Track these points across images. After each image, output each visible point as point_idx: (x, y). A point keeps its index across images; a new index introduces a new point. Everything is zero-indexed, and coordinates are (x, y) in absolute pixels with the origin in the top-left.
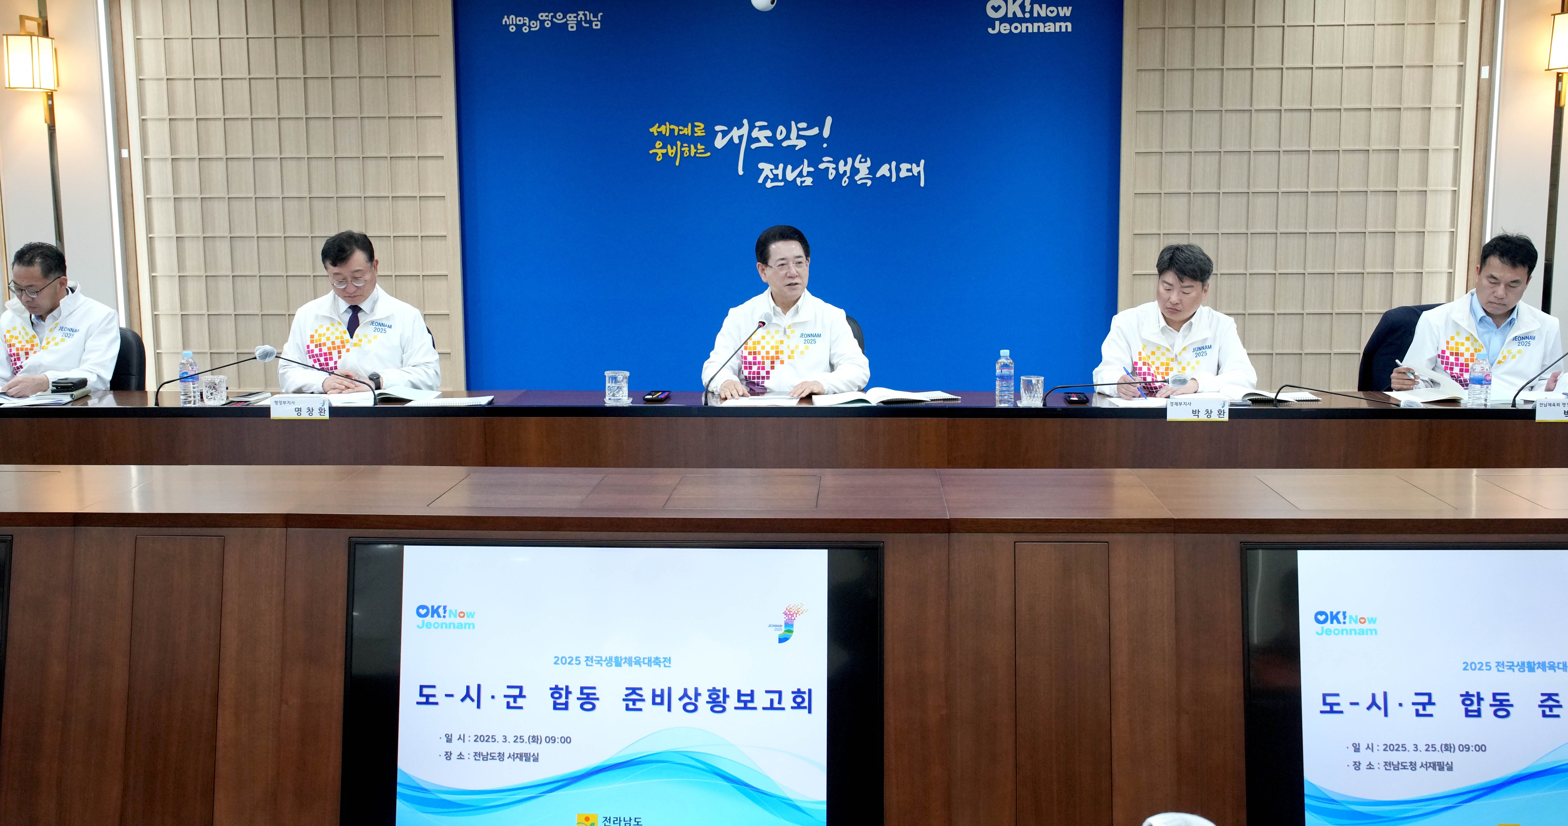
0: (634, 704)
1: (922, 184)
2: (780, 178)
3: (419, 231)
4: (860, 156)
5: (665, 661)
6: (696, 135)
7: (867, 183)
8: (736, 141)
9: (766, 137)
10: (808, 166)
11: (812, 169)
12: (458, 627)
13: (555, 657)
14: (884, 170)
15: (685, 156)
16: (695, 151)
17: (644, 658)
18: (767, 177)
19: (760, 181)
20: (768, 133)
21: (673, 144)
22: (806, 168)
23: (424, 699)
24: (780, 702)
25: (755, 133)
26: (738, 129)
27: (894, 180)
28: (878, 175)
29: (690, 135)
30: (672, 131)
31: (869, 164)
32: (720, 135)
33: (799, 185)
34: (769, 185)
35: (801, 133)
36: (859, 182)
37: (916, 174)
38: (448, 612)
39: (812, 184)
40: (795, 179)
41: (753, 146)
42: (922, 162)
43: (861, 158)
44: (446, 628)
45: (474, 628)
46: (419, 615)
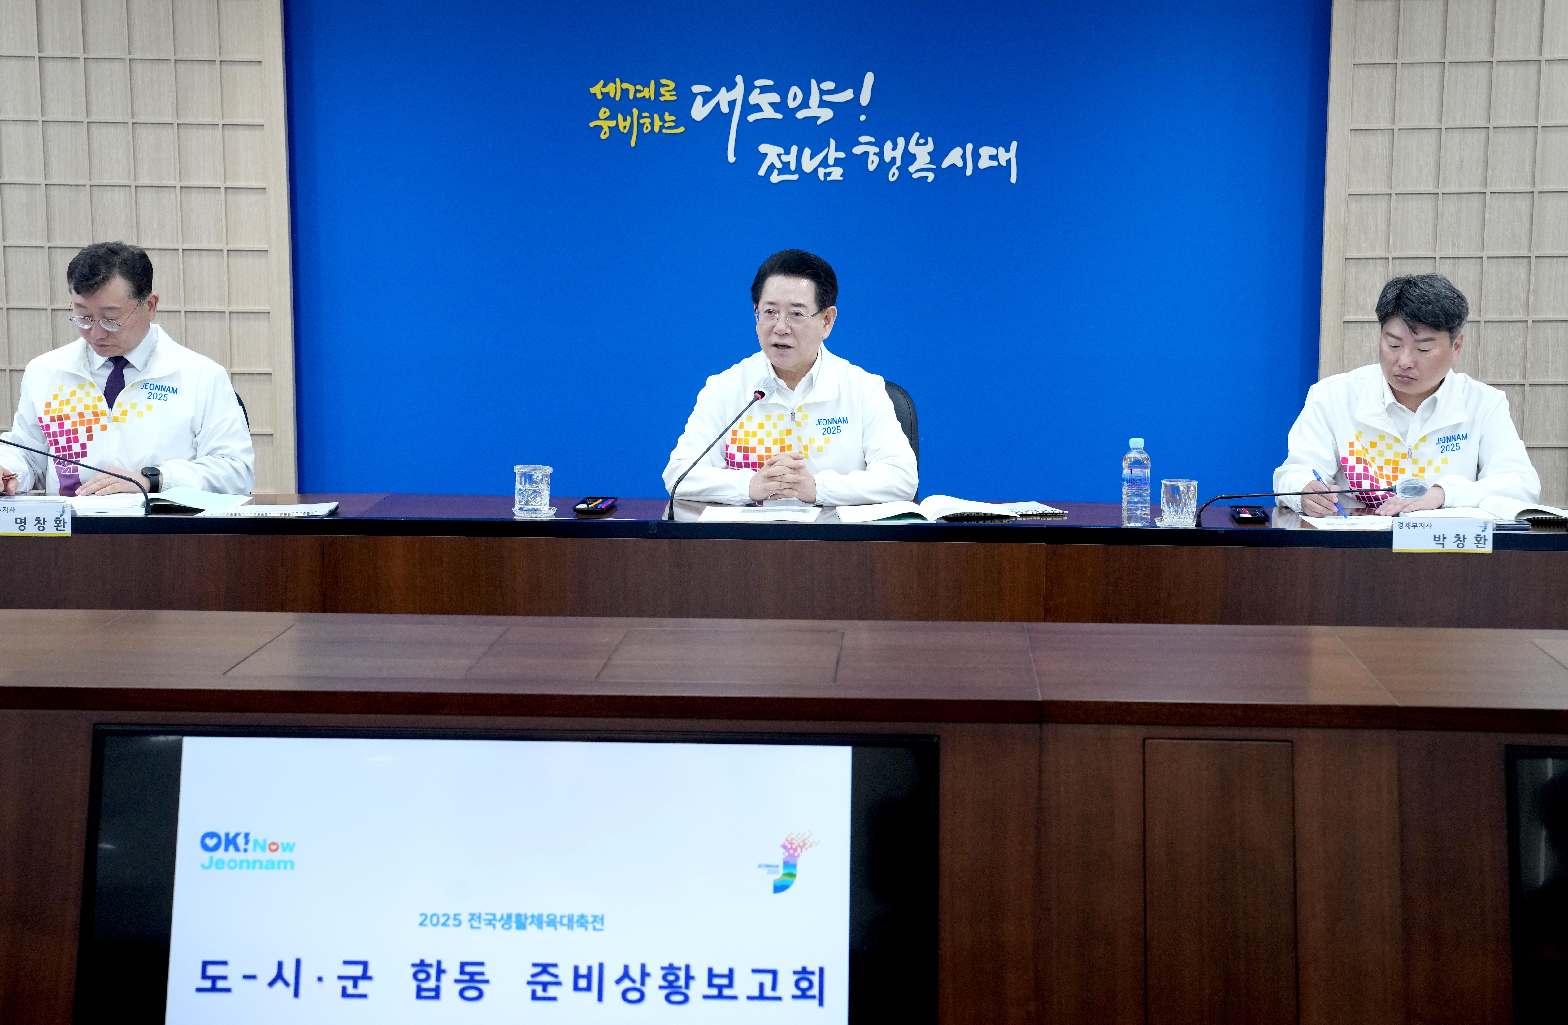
0: (545, 990)
1: (1013, 179)
2: (793, 167)
3: (225, 242)
4: (917, 134)
5: (595, 921)
6: (662, 99)
7: (927, 177)
8: (725, 109)
9: (771, 104)
10: (836, 151)
11: (842, 155)
12: (266, 867)
13: (422, 915)
14: (954, 157)
15: (646, 131)
16: (661, 123)
17: (562, 917)
18: (772, 167)
19: (762, 172)
20: (775, 98)
21: (627, 113)
22: (833, 153)
23: (208, 984)
24: (774, 988)
25: (755, 98)
26: (728, 91)
27: (969, 172)
28: (945, 164)
29: (652, 98)
30: (625, 92)
31: (930, 147)
32: (699, 100)
33: (822, 178)
34: (775, 178)
35: (826, 98)
36: (915, 176)
37: (1004, 164)
38: (251, 843)
39: (842, 179)
40: (816, 170)
41: (751, 118)
42: (1014, 145)
43: (918, 139)
44: (248, 867)
45: (292, 867)
46: (205, 847)
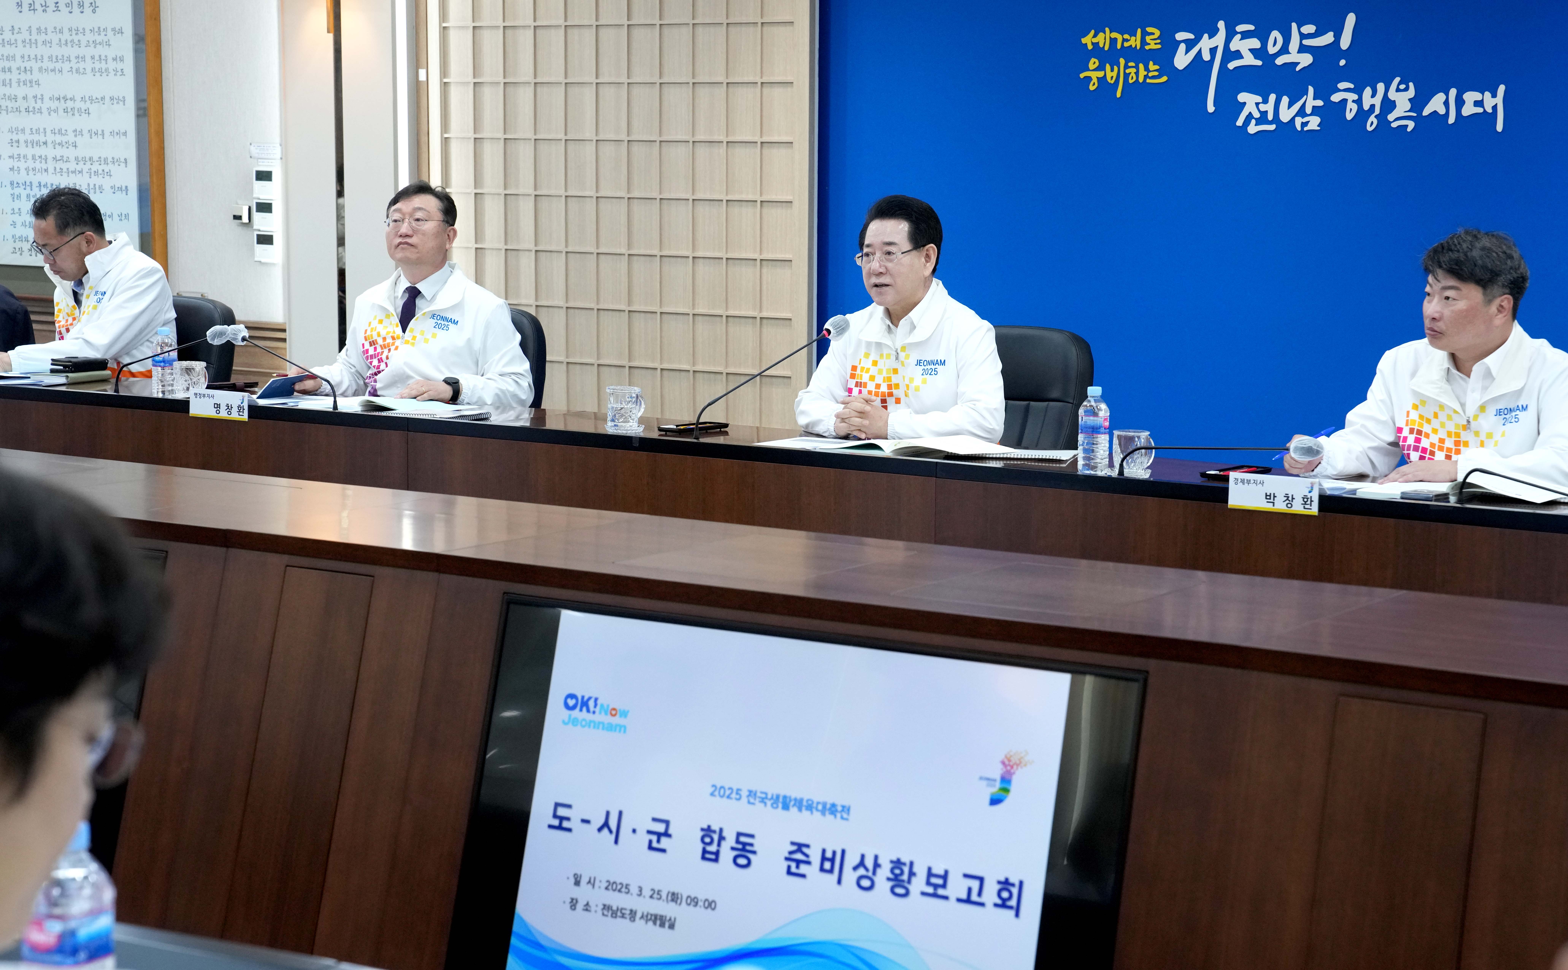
0: (797, 867)
1: (1500, 127)
2: (1270, 117)
3: (759, 193)
4: (1398, 79)
6: (1147, 47)
7: (1407, 126)
8: (1206, 57)
9: (1251, 50)
10: (1314, 99)
11: (1320, 103)
12: (607, 728)
13: (713, 786)
14: (1436, 104)
15: (1131, 81)
16: (1146, 73)
18: (1250, 116)
19: (1240, 122)
20: (1255, 43)
21: (1115, 63)
22: (1311, 102)
25: (1236, 44)
26: (1210, 38)
27: (1452, 120)
28: (1426, 112)
29: (1138, 48)
30: (1113, 41)
31: (1411, 93)
32: (1182, 47)
33: (1299, 128)
34: (1252, 129)
35: (1306, 42)
36: (1394, 125)
37: (1490, 110)
38: (598, 707)
39: (1319, 128)
40: (1293, 119)
41: (1231, 66)
42: (1502, 89)
43: (1399, 84)
44: (594, 727)
45: (625, 732)
46: (567, 706)
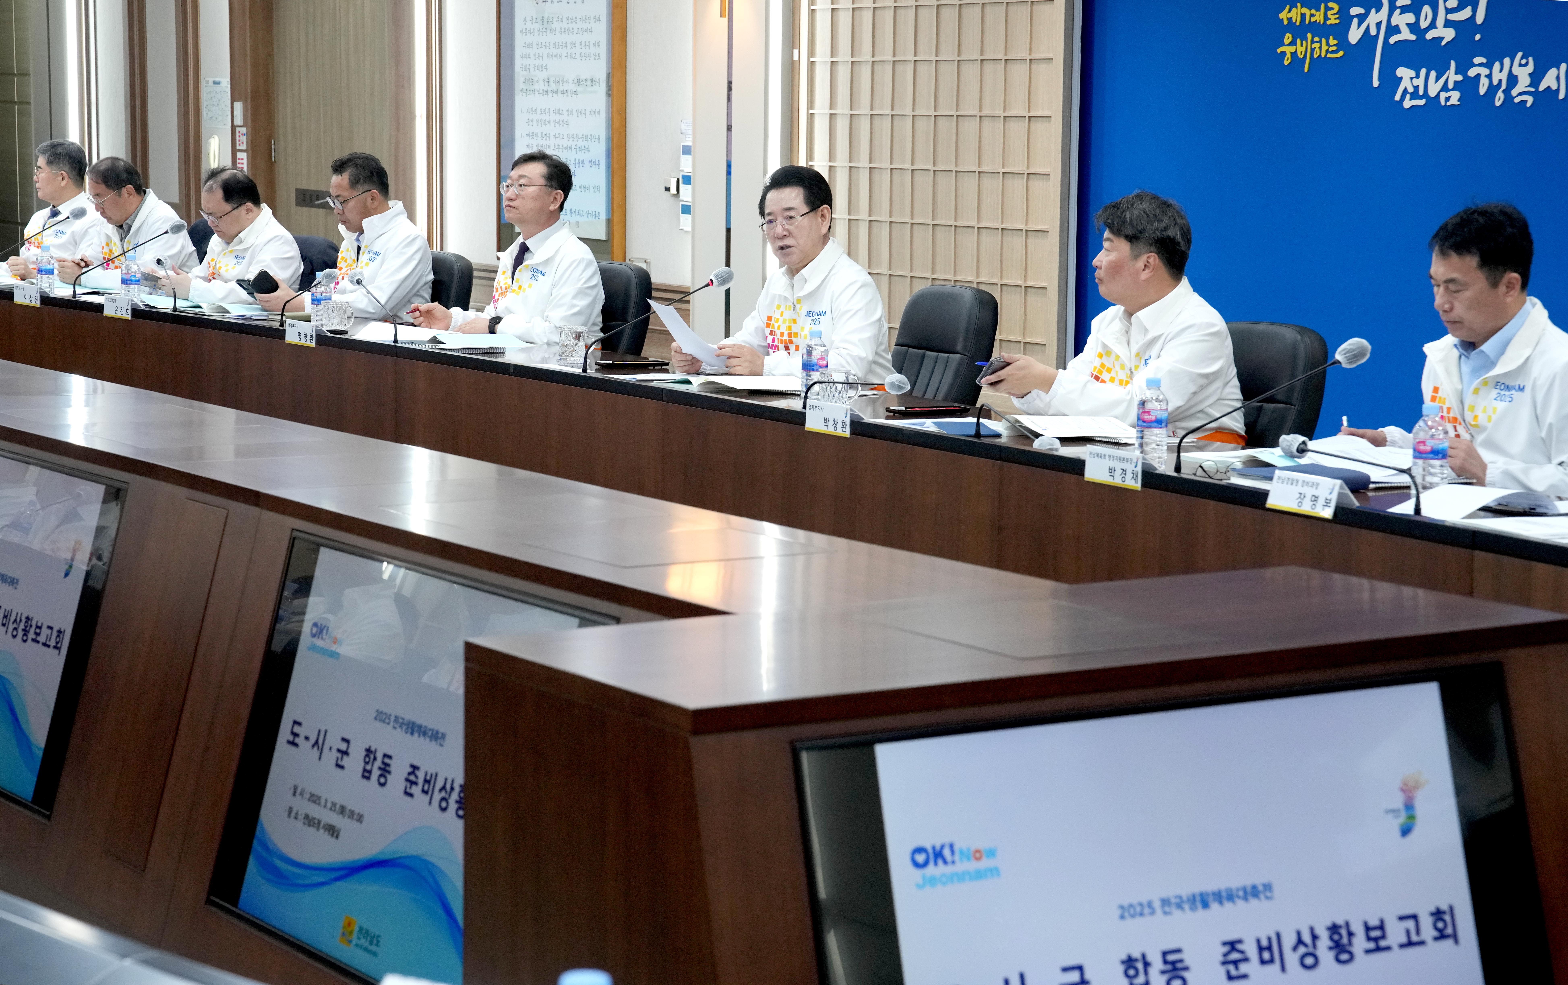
2: (1421, 92)
3: (1026, 166)
4: (1520, 54)
6: (1328, 22)
7: (1526, 101)
8: (1373, 32)
9: (1407, 25)
10: (1456, 73)
11: (1459, 78)
14: (1550, 79)
16: (1327, 48)
18: (1405, 91)
19: (1397, 98)
20: (1411, 18)
21: (1304, 38)
22: (1453, 76)
25: (1396, 18)
26: (1377, 12)
27: (1561, 95)
28: (1542, 87)
30: (1303, 16)
31: (1530, 68)
32: (1355, 22)
33: (1443, 103)
34: (1408, 104)
35: (1450, 17)
36: (1516, 100)
39: (1458, 103)
40: (1438, 94)
41: (1392, 40)
43: (1522, 58)
